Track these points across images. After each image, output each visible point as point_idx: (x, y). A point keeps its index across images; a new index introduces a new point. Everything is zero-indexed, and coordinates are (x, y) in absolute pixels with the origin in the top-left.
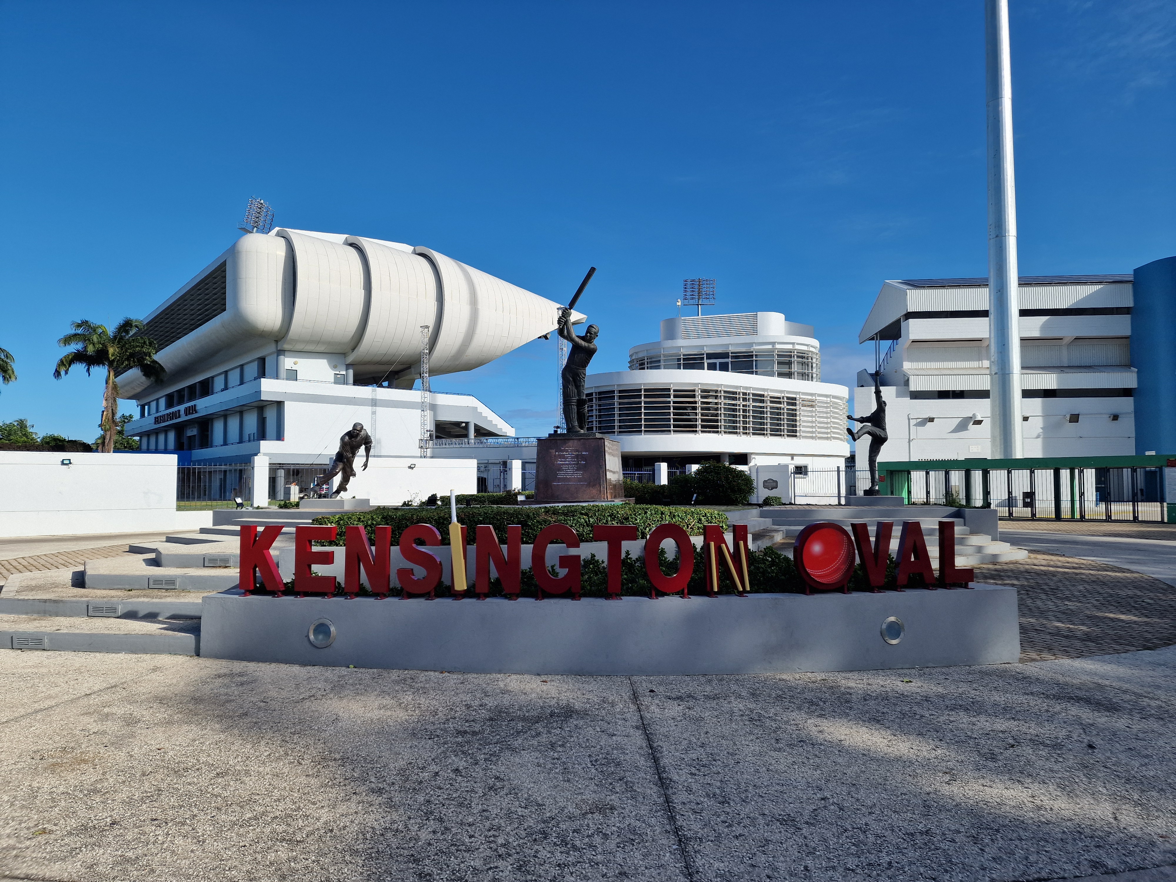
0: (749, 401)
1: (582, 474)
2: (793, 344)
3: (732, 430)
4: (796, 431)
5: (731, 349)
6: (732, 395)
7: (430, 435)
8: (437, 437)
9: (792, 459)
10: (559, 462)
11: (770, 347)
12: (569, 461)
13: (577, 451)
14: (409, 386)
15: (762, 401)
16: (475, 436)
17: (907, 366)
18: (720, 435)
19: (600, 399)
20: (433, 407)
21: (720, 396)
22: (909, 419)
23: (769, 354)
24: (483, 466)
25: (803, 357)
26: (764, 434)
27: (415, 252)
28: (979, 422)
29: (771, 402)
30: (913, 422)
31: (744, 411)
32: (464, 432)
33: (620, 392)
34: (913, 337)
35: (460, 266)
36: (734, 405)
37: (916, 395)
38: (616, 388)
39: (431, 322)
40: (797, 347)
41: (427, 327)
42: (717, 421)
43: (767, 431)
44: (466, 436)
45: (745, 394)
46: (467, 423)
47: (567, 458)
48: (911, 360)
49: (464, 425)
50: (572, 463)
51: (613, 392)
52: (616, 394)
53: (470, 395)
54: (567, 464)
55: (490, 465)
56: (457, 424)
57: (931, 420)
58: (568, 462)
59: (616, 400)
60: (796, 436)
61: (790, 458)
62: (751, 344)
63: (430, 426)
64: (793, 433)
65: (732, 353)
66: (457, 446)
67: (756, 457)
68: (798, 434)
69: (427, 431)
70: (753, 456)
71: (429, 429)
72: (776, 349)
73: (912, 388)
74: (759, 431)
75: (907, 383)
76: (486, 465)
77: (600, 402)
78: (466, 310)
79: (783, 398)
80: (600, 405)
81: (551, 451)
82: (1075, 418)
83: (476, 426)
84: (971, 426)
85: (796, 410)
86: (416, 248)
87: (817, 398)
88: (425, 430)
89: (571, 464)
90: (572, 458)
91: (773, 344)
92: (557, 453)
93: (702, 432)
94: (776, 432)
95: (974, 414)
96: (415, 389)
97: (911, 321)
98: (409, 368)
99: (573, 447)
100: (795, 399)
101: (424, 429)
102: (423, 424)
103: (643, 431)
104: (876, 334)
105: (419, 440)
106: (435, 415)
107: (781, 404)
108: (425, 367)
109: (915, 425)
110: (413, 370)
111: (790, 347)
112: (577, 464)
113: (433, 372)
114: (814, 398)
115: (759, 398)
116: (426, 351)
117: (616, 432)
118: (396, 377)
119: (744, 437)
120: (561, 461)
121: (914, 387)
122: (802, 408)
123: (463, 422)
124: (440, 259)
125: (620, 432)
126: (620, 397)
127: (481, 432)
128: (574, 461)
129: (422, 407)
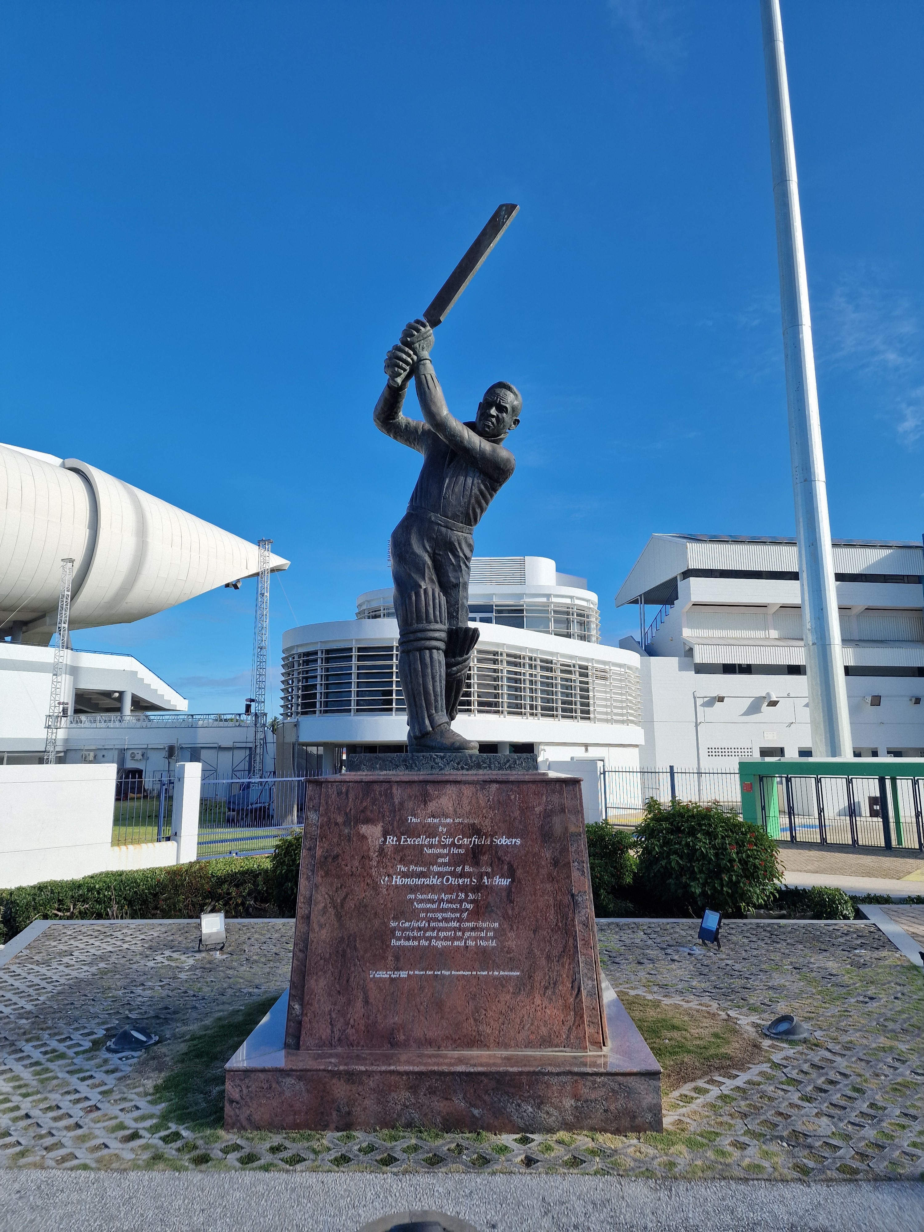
0: (536, 669)
1: (499, 934)
2: (571, 597)
3: (516, 709)
4: (588, 712)
5: (496, 601)
6: (515, 660)
7: (63, 710)
8: (77, 711)
9: (587, 750)
10: (398, 880)
11: (544, 600)
12: (440, 875)
13: (476, 831)
14: (44, 642)
15: (551, 670)
16: (131, 711)
17: (687, 633)
18: (502, 716)
19: (328, 660)
20: (74, 671)
21: (502, 661)
22: (695, 698)
23: (544, 609)
24: (140, 752)
25: (583, 616)
26: (553, 716)
27: (63, 466)
28: (773, 704)
29: (562, 671)
30: (700, 702)
31: (531, 682)
32: (117, 705)
33: (360, 649)
34: (695, 598)
35: (125, 488)
36: (516, 673)
37: (702, 669)
38: (354, 645)
39: (79, 554)
40: (577, 602)
41: (72, 561)
42: (496, 696)
43: (557, 711)
44: (119, 709)
45: (531, 659)
46: (121, 693)
47: (433, 860)
48: (692, 627)
49: (117, 695)
50: (453, 881)
51: (350, 650)
52: (355, 653)
53: (128, 655)
54: (432, 888)
55: (149, 751)
56: (108, 694)
57: (721, 699)
58: (436, 881)
59: (354, 662)
60: (589, 718)
61: (583, 748)
62: (521, 596)
63: (67, 696)
64: (586, 714)
65: (496, 606)
66: (103, 725)
67: (546, 748)
68: (592, 716)
69: (59, 703)
70: (542, 747)
71: (62, 701)
72: (552, 602)
73: (698, 659)
74: (548, 711)
75: (690, 652)
76: (144, 751)
77: (330, 665)
78: (129, 543)
79: (574, 666)
80: (327, 670)
81: (364, 829)
82: (876, 701)
83: (134, 696)
84: (764, 707)
85: (587, 683)
86: (66, 460)
87: (612, 668)
88: (57, 702)
89: (450, 889)
90: (457, 860)
91: (548, 596)
92: (391, 840)
93: (480, 711)
94: (568, 713)
95: (768, 694)
96: (53, 646)
97: (693, 581)
98: (43, 616)
99: (456, 814)
100: (586, 668)
101: (55, 700)
102: (54, 693)
103: (394, 710)
104: (640, 596)
105: (47, 716)
106: (75, 681)
107: (572, 674)
108: (64, 615)
109: (702, 705)
110: (47, 619)
111: (568, 601)
112: (477, 889)
113: (75, 623)
114: (607, 667)
115: (547, 665)
116: (66, 593)
117: (352, 711)
118: (24, 628)
119: (531, 718)
120: (405, 875)
121: (700, 657)
122: (597, 681)
123: (116, 692)
124: (99, 476)
125: (358, 710)
126: (360, 658)
127: (140, 705)
128: (462, 875)
129: (55, 670)
